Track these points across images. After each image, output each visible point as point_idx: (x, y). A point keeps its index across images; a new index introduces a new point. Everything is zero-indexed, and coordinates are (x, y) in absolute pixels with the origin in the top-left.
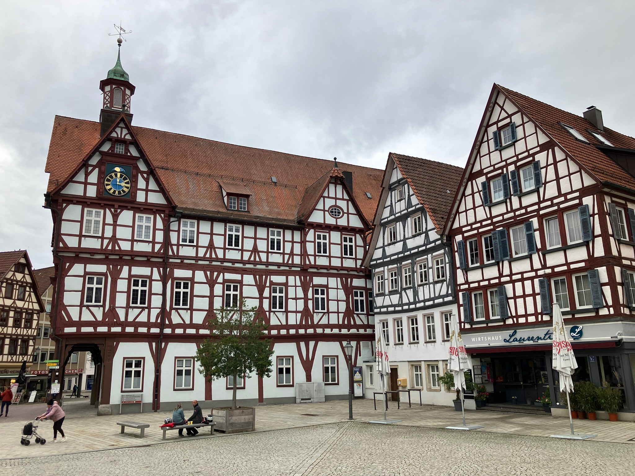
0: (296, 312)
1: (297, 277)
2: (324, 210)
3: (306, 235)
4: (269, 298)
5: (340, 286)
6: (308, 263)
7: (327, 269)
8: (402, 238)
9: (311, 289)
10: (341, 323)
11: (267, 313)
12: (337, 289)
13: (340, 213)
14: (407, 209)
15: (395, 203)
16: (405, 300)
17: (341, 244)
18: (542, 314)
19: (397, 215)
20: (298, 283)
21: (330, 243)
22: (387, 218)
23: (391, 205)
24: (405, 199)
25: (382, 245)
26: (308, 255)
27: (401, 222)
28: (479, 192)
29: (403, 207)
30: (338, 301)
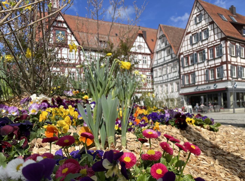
2: (136, 47)
13: (141, 48)
14: (165, 46)
16: (164, 79)
17: (142, 60)
18: (206, 81)
19: (162, 48)
21: (138, 59)
22: (158, 49)
25: (157, 59)
27: (163, 51)
28: (189, 39)
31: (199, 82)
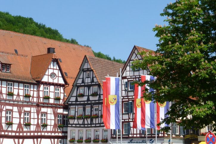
0: (34, 125)
1: (35, 108)
2: (48, 75)
3: (39, 88)
4: (23, 118)
5: (52, 113)
6: (40, 101)
7: (47, 104)
8: (87, 95)
9: (40, 114)
10: (52, 130)
11: (22, 125)
12: (51, 114)
13: (54, 76)
14: (91, 83)
15: (85, 78)
16: (86, 122)
17: (54, 92)
18: (142, 134)
19: (86, 84)
20: (35, 111)
21: (50, 92)
22: (80, 84)
23: (83, 78)
24: (91, 78)
25: (76, 95)
26: (40, 98)
27: (87, 88)
28: (124, 85)
29: (89, 81)
30: (51, 120)
31: (134, 134)
